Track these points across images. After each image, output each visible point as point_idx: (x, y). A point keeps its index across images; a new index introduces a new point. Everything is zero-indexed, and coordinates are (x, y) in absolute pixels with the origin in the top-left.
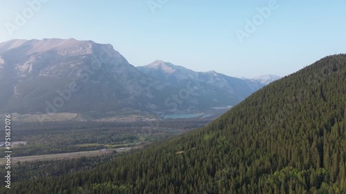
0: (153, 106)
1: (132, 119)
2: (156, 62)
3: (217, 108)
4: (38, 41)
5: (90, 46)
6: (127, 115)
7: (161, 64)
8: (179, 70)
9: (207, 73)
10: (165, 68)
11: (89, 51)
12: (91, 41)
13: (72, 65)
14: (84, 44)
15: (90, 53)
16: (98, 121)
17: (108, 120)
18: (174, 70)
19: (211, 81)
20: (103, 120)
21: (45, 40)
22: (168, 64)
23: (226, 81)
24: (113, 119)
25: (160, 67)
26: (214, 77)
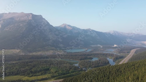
0: (61, 45)
1: (50, 53)
2: (63, 24)
3: (93, 46)
4: (6, 13)
5: (31, 16)
6: (47, 50)
7: (65, 25)
8: (74, 28)
9: (87, 29)
10: (68, 27)
11: (30, 18)
12: (31, 14)
13: (21, 25)
14: (28, 15)
15: (31, 19)
16: (31, 54)
17: (37, 54)
18: (72, 28)
19: (89, 33)
20: (34, 54)
21: (10, 13)
22: (69, 26)
23: (96, 33)
24: (39, 53)
25: (65, 26)
26: (90, 31)
